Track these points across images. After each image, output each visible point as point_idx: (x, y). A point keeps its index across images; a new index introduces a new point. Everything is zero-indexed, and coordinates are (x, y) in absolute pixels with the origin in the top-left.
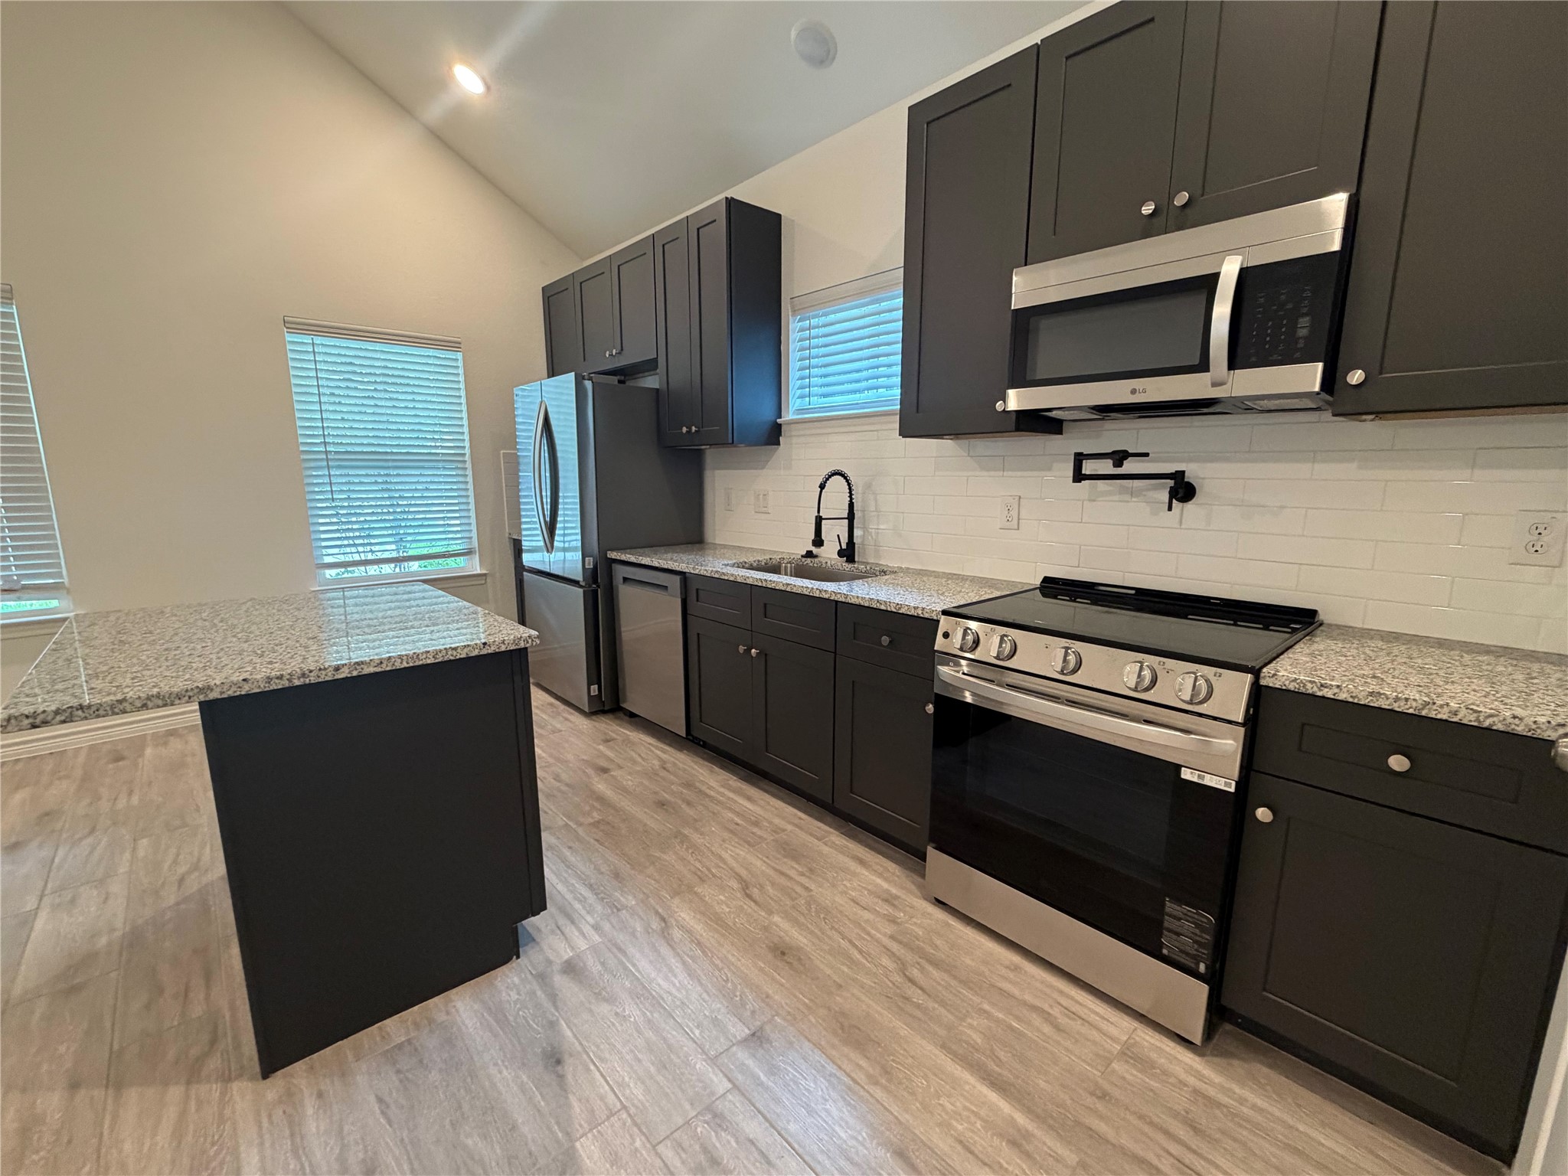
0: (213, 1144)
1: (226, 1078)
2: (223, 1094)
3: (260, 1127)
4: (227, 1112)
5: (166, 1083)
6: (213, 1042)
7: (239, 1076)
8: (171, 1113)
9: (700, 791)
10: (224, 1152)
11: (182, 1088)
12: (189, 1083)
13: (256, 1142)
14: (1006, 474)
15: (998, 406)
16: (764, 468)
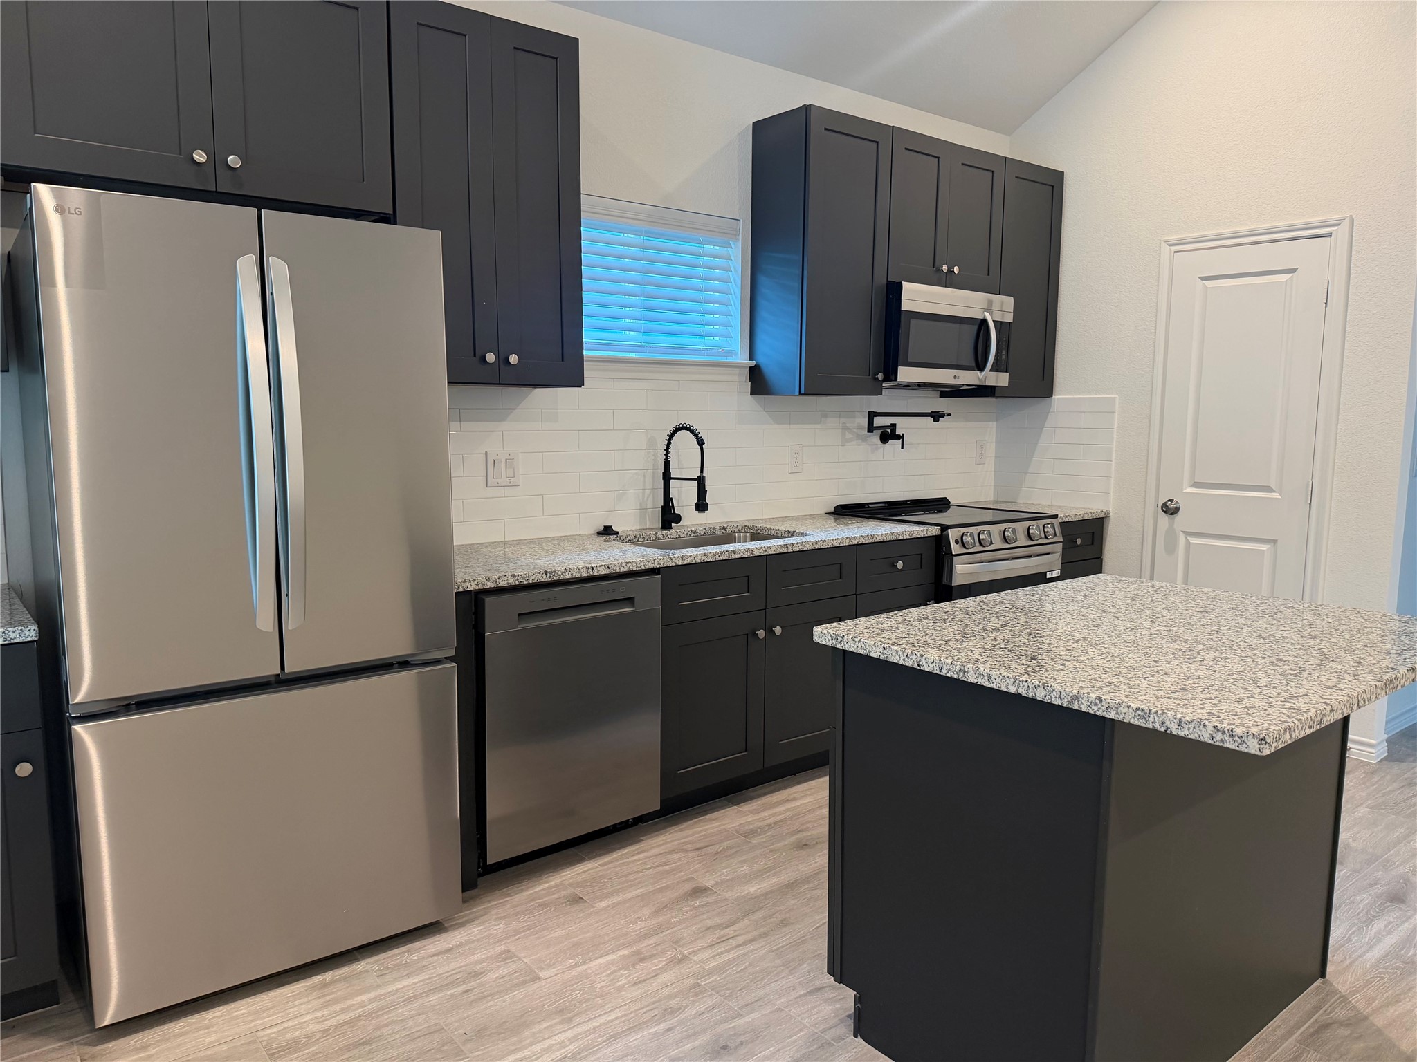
0: (1383, 978)
1: (1344, 999)
2: (1354, 993)
3: (1353, 962)
4: (1361, 983)
5: (1379, 1032)
6: (1326, 1026)
7: (1336, 992)
8: (1391, 1012)
9: (775, 823)
10: (1380, 970)
11: (1371, 1018)
12: (1366, 1018)
13: (1361, 959)
14: (792, 426)
15: (880, 376)
16: (503, 419)
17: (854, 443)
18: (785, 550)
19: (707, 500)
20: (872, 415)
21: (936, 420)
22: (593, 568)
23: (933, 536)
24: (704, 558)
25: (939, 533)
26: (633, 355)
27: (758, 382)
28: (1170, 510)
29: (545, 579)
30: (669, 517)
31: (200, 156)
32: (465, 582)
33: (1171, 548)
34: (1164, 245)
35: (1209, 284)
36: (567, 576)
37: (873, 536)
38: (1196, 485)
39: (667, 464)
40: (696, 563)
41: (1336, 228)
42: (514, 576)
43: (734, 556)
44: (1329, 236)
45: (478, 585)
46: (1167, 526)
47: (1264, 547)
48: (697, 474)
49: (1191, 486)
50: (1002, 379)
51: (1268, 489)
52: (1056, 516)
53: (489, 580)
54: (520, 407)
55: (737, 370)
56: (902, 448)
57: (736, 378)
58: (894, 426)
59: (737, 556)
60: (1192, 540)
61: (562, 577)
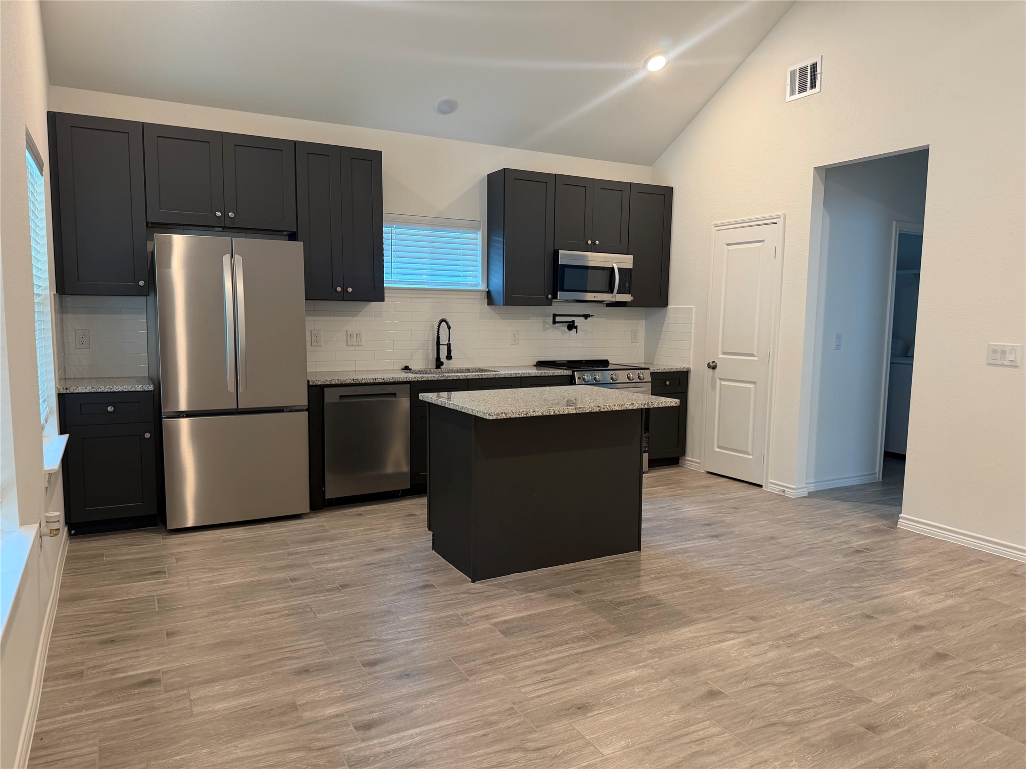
14: (512, 321)
15: (550, 296)
16: (355, 316)
17: (551, 330)
18: (478, 377)
19: (452, 355)
20: (555, 316)
21: (586, 319)
22: (376, 379)
23: (567, 375)
24: (433, 378)
25: (571, 374)
26: (426, 287)
27: (490, 298)
28: (713, 367)
29: (352, 382)
30: (439, 364)
31: (219, 214)
32: (316, 381)
33: (713, 387)
34: (713, 227)
35: (730, 247)
36: (363, 382)
37: (529, 374)
38: (724, 353)
39: (438, 338)
40: (428, 380)
41: (779, 219)
42: (338, 380)
43: (449, 378)
44: (776, 223)
45: (322, 382)
46: (712, 375)
47: (751, 386)
48: (447, 342)
49: (722, 354)
50: (627, 298)
51: (753, 355)
52: (648, 369)
53: (327, 381)
54: (364, 310)
55: (479, 293)
56: (577, 333)
57: (479, 297)
58: (573, 322)
59: (451, 378)
60: (723, 383)
61: (361, 382)
